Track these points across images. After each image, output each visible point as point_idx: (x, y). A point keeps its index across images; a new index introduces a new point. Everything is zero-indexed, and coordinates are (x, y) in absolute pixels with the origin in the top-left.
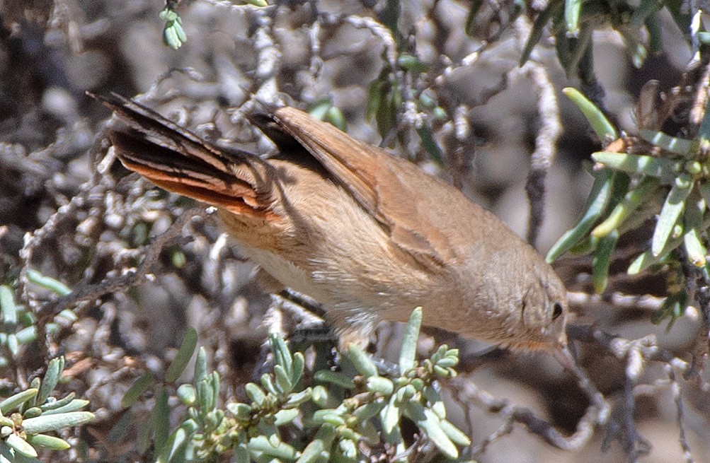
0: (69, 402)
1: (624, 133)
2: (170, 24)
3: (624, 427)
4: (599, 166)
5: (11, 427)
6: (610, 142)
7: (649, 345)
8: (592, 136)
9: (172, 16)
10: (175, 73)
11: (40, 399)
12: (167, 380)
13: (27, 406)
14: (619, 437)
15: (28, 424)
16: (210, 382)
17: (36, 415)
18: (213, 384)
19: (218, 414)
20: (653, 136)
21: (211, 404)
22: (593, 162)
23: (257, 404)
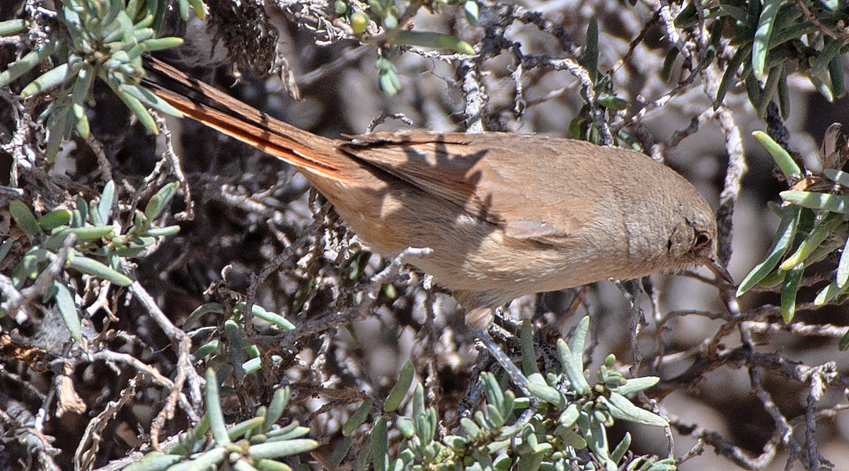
0: (293, 430)
1: (809, 172)
2: (384, 72)
3: (806, 446)
4: (786, 204)
5: (238, 452)
6: (797, 181)
7: (830, 371)
8: (778, 176)
9: (386, 64)
10: (387, 119)
11: (265, 428)
12: (385, 409)
13: (254, 432)
14: (803, 457)
15: (255, 450)
16: (427, 417)
17: (261, 442)
18: (430, 419)
19: (435, 446)
20: (836, 174)
21: (429, 438)
22: (781, 200)
23: (471, 436)
